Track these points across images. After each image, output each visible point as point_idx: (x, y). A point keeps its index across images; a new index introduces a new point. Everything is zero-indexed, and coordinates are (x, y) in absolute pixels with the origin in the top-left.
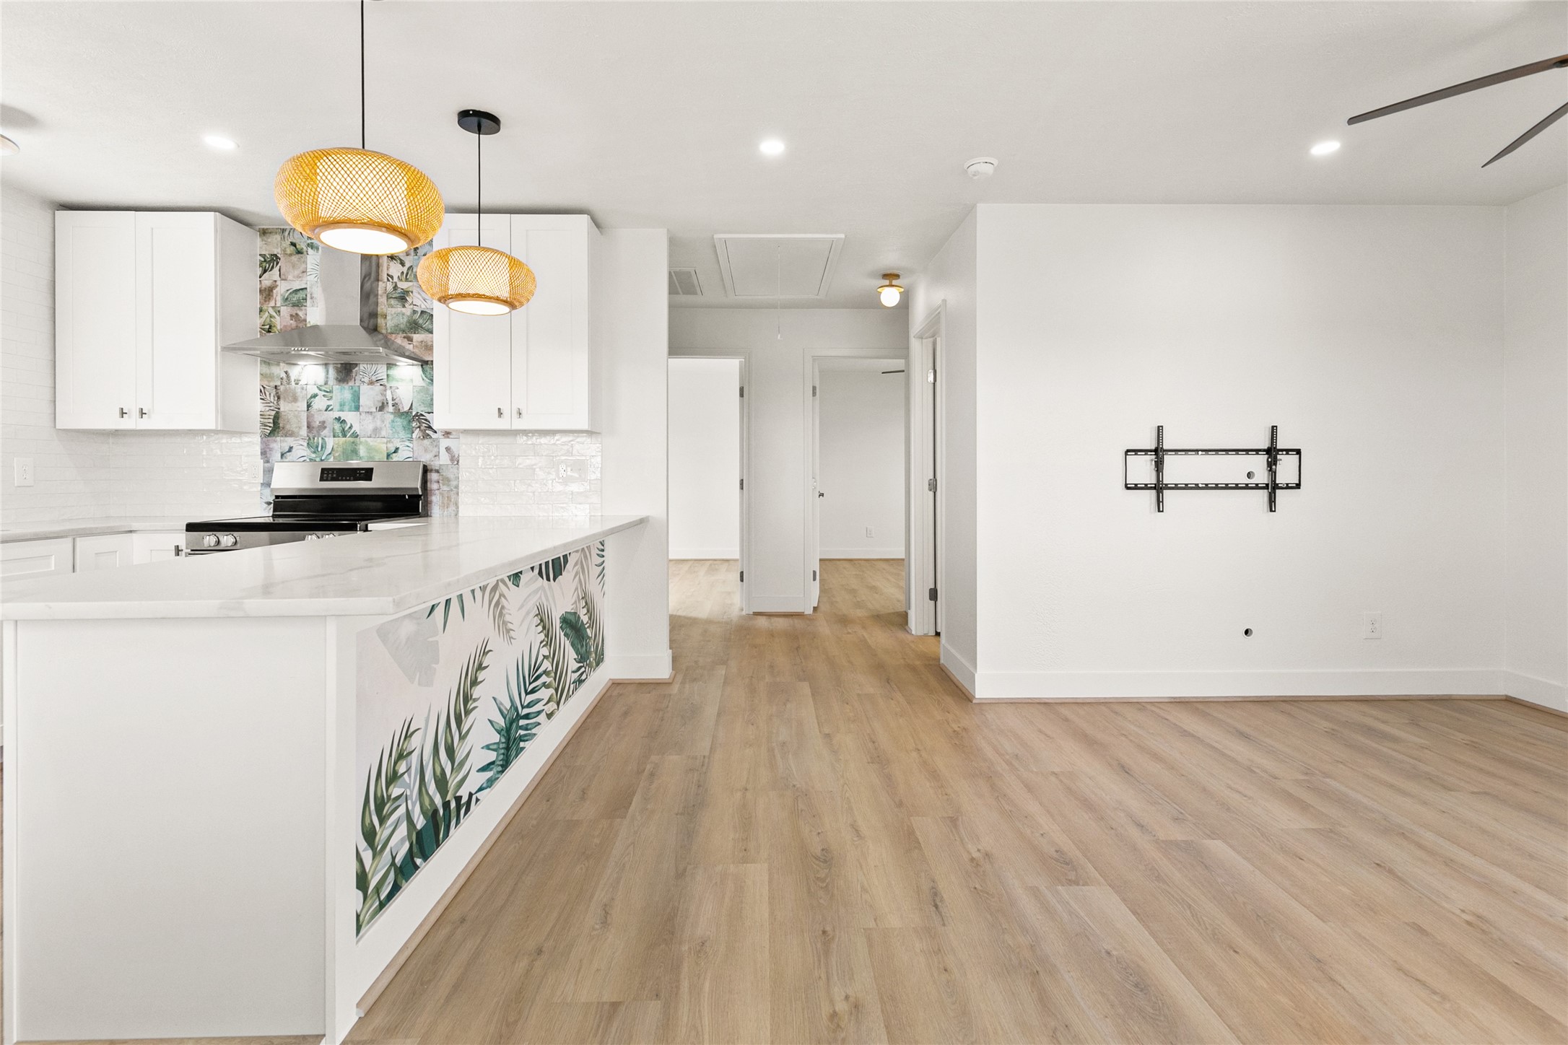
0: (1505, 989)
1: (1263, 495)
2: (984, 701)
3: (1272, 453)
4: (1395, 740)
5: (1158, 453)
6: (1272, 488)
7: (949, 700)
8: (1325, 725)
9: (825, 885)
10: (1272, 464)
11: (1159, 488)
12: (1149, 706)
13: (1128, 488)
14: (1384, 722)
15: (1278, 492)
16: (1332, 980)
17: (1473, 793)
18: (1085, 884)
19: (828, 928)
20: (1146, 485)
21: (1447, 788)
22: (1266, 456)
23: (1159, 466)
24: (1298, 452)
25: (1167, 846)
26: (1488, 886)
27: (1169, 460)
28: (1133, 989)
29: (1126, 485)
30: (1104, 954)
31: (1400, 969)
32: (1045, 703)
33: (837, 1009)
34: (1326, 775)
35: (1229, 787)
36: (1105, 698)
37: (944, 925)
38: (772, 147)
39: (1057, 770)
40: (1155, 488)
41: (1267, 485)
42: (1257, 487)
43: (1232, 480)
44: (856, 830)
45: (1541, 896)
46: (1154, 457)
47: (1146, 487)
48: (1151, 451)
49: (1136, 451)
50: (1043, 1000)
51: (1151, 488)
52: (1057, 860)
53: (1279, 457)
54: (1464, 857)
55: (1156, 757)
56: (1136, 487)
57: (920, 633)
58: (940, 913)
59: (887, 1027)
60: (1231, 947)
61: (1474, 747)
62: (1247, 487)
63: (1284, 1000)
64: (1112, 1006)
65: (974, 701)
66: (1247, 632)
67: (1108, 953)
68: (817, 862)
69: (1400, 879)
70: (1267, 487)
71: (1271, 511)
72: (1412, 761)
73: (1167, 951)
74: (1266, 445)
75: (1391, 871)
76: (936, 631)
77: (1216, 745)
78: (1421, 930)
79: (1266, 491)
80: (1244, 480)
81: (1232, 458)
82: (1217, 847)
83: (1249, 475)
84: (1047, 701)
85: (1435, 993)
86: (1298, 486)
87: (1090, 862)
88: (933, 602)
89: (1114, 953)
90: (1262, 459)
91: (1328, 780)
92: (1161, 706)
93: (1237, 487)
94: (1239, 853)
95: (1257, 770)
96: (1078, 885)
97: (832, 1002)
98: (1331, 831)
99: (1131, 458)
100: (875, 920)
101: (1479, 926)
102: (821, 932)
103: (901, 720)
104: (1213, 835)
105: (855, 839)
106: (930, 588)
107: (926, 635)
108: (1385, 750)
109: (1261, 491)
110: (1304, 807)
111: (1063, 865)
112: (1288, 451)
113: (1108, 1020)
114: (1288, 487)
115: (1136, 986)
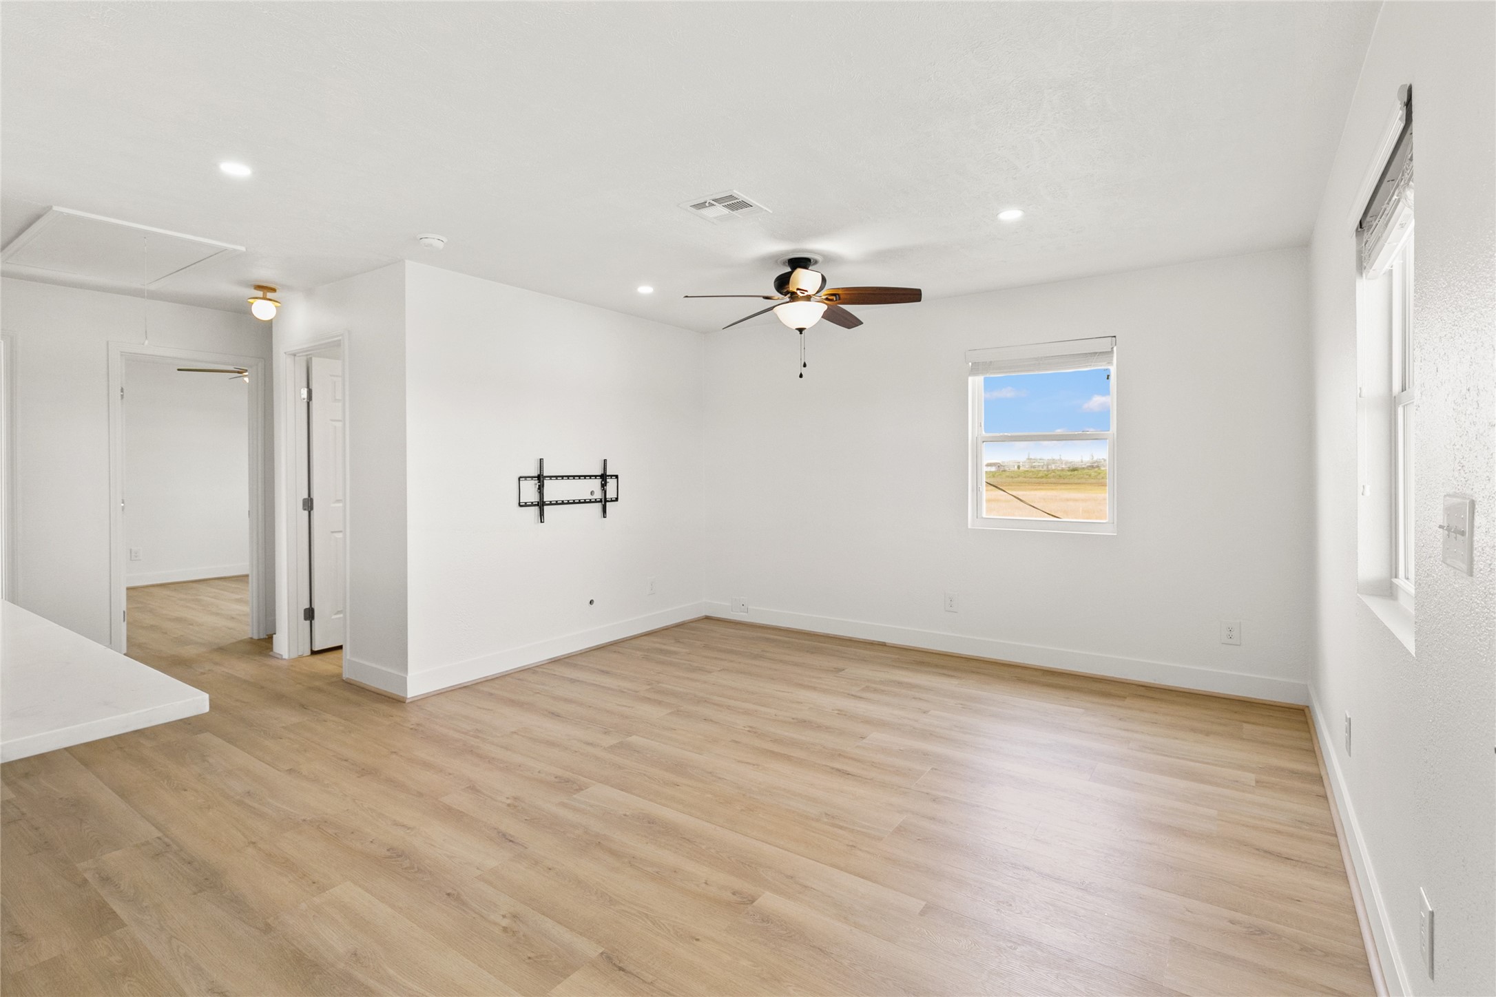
0: (772, 752)
1: (599, 506)
2: (416, 699)
3: (604, 477)
4: (675, 653)
5: (540, 478)
6: (604, 502)
7: (383, 707)
8: (639, 653)
9: (417, 869)
10: (604, 485)
11: (541, 504)
12: (537, 669)
13: (521, 506)
14: (665, 644)
15: (607, 503)
16: (720, 778)
17: (719, 671)
18: (587, 788)
19: (449, 891)
20: (532, 503)
21: (710, 672)
22: (600, 480)
23: (541, 489)
24: (617, 477)
25: (612, 749)
26: (747, 713)
27: (547, 482)
28: (649, 825)
29: (519, 503)
30: (623, 817)
31: (739, 762)
32: (465, 687)
33: (504, 925)
34: (659, 682)
35: (618, 705)
36: (507, 671)
37: (526, 848)
38: (236, 169)
39: (514, 729)
40: (538, 505)
41: (601, 499)
42: (596, 501)
43: (582, 497)
44: (403, 826)
45: (763, 709)
46: (537, 481)
47: (532, 505)
48: (535, 477)
49: (526, 478)
50: (613, 853)
51: (535, 505)
52: (560, 782)
53: (608, 480)
54: (732, 703)
55: (568, 701)
56: (526, 505)
57: (294, 655)
58: (518, 843)
59: (543, 914)
60: (675, 785)
61: (706, 647)
62: (590, 502)
63: (709, 796)
64: (645, 837)
65: (407, 701)
66: (591, 602)
67: (625, 815)
68: (393, 859)
69: (716, 723)
70: (601, 501)
71: (604, 517)
72: (687, 662)
73: (650, 800)
74: (599, 472)
75: (711, 721)
76: (311, 650)
77: (595, 682)
78: (736, 742)
79: (600, 504)
80: (588, 497)
81: (582, 481)
82: (634, 739)
83: (592, 493)
84: (465, 685)
85: (754, 765)
86: (617, 499)
87: (579, 775)
88: (308, 622)
89: (628, 814)
90: (598, 482)
91: (660, 684)
92: (544, 667)
93: (585, 502)
94: (647, 738)
95: (625, 690)
96: (582, 790)
97: (496, 924)
98: (678, 711)
99: (523, 483)
100: (478, 869)
101: (753, 731)
102: (446, 896)
103: (353, 735)
104: (629, 734)
105: (408, 831)
106: (305, 608)
107: (301, 657)
108: (674, 660)
109: (598, 504)
110: (660, 703)
111: (397, 859)
112: (611, 476)
113: (649, 844)
114: (612, 501)
115: (649, 823)
